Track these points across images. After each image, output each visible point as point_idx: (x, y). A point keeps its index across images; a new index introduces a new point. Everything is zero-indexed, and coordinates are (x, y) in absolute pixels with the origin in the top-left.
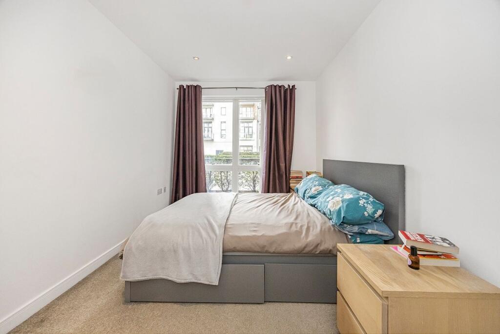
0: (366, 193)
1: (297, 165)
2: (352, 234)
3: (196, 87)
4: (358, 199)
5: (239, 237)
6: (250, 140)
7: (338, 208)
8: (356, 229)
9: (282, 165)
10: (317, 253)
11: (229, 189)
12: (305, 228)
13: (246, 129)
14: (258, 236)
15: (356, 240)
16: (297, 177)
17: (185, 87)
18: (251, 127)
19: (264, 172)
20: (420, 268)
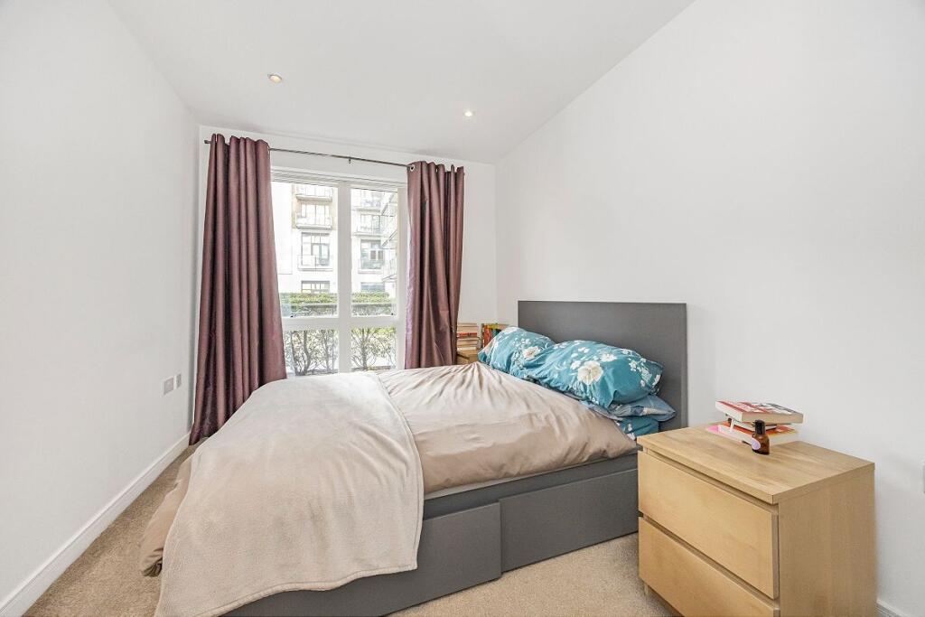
0: (631, 352)
1: (471, 313)
2: (621, 419)
3: (256, 144)
4: (625, 362)
5: (454, 458)
6: (324, 270)
7: (598, 378)
8: (628, 410)
9: (444, 314)
10: (585, 459)
11: (311, 367)
12: (553, 419)
13: (316, 248)
14: (488, 449)
15: (627, 429)
16: (469, 335)
17: (227, 141)
18: (325, 244)
19: (410, 327)
20: (771, 452)
